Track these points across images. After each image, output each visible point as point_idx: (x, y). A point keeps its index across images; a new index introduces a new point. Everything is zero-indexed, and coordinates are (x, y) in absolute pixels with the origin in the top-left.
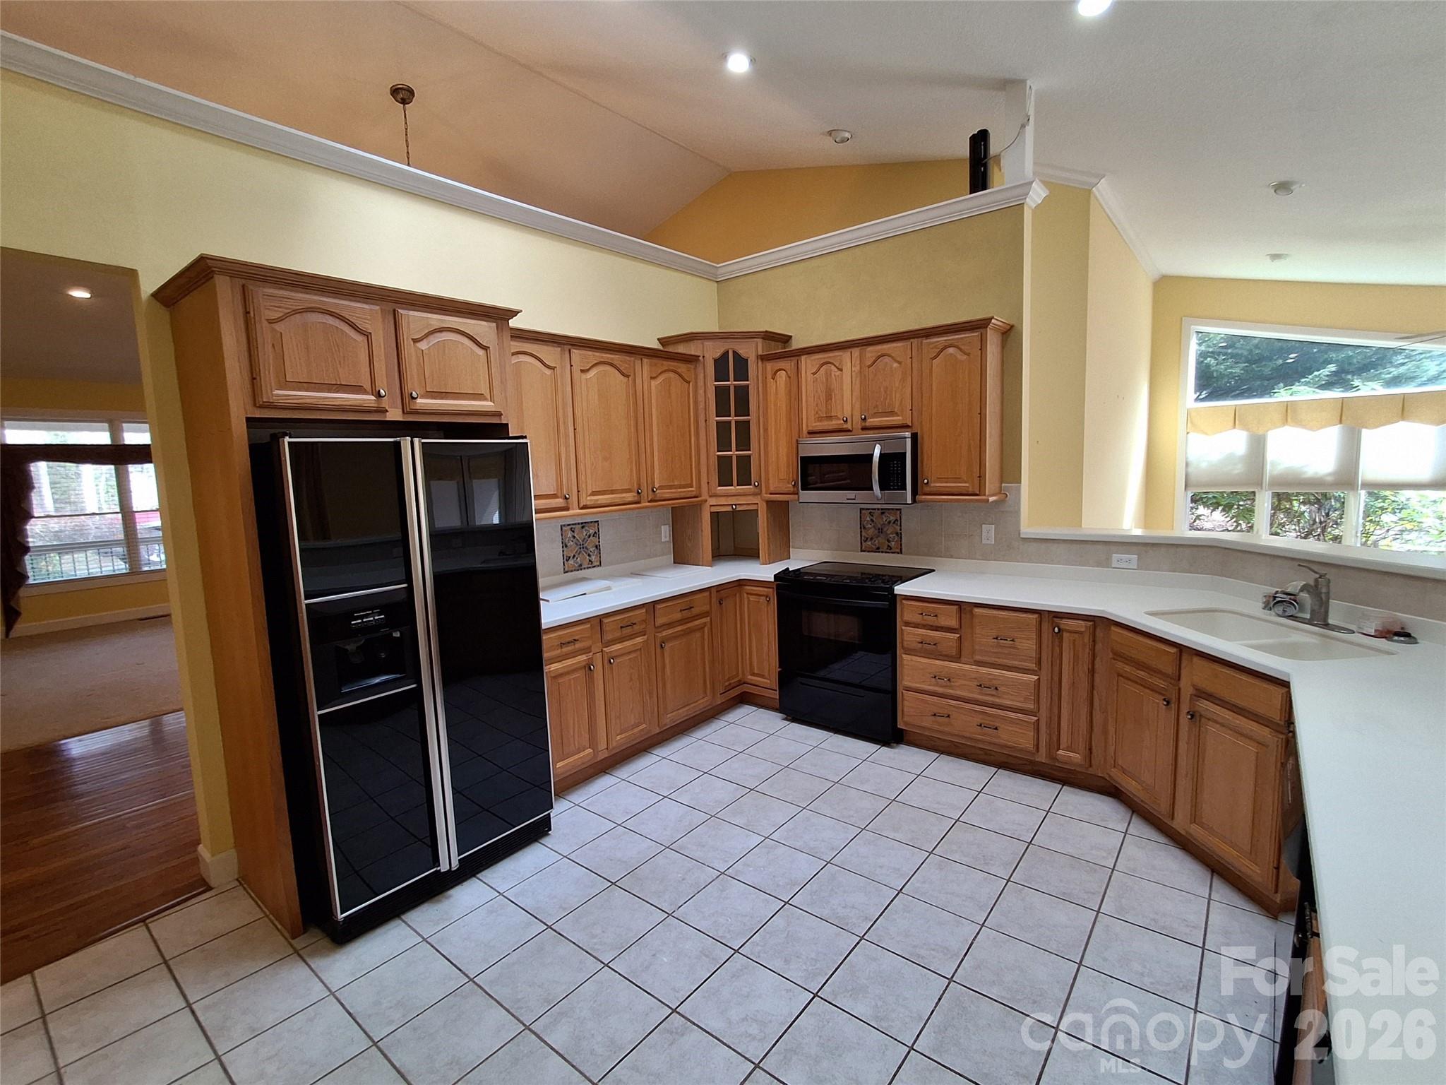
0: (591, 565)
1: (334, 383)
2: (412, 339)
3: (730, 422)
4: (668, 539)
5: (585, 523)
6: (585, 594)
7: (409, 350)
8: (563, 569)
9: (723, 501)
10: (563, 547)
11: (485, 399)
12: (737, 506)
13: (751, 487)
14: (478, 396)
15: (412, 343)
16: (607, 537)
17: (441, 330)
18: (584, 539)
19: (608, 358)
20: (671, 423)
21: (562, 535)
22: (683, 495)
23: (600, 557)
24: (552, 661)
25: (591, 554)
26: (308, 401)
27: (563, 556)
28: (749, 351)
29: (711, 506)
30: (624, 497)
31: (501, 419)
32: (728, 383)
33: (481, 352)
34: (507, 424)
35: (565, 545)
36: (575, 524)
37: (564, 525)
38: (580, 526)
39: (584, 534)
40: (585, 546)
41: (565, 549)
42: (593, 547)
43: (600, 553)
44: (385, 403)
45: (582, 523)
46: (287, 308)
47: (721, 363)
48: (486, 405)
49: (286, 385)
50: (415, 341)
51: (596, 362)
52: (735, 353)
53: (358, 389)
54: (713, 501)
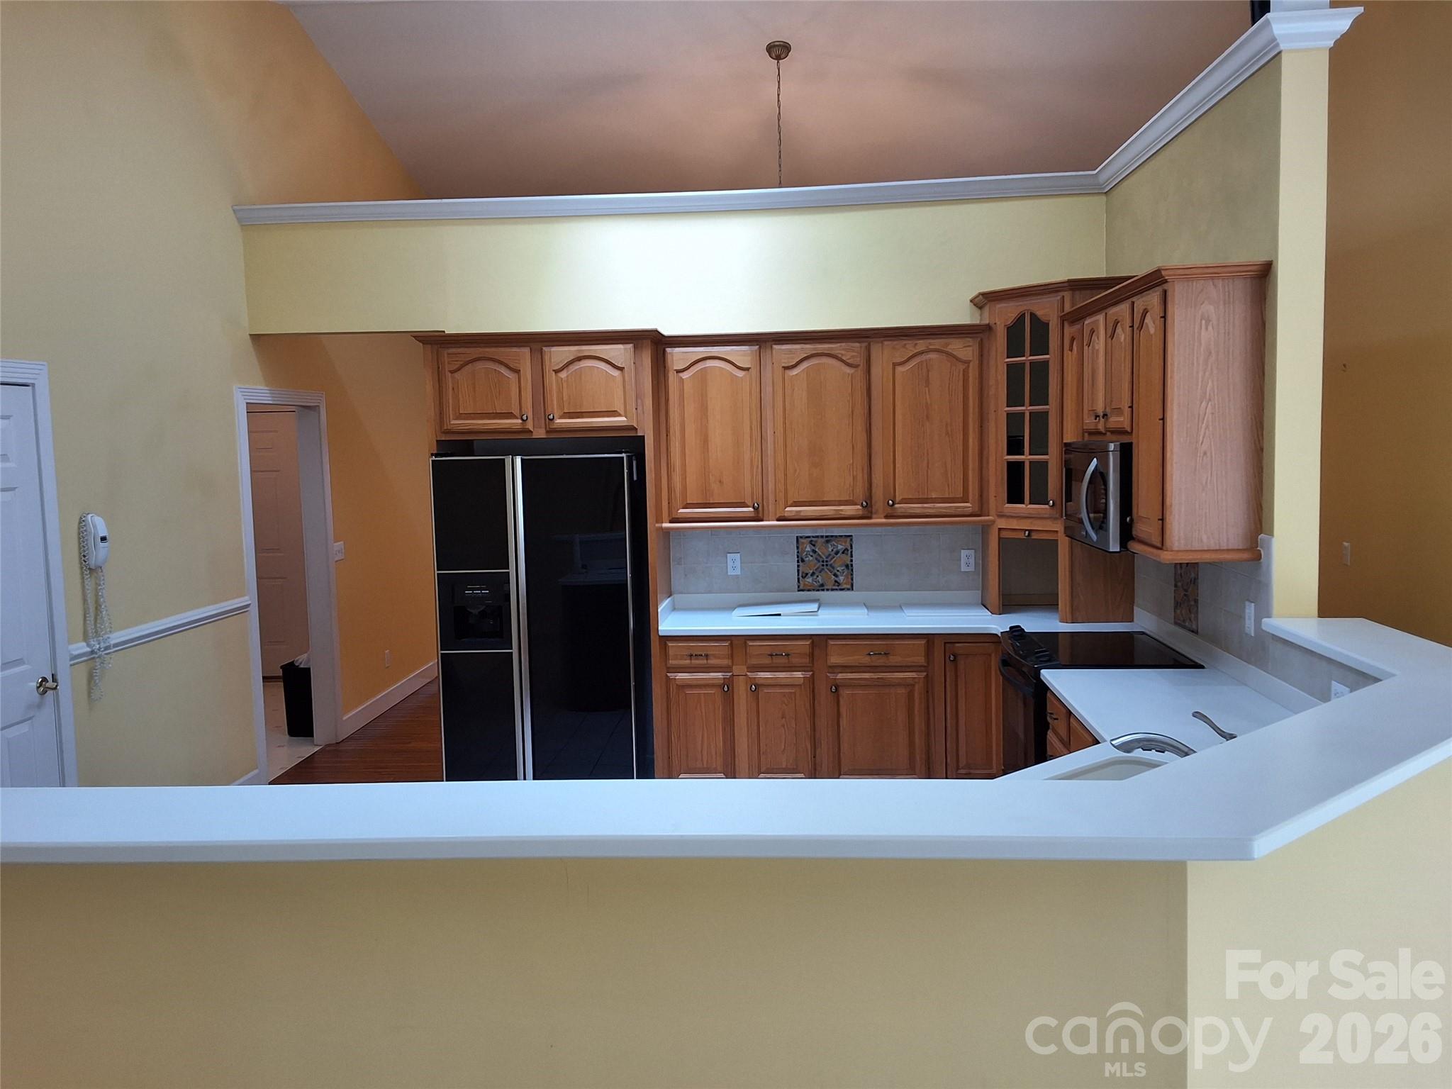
0: (837, 587)
1: (491, 412)
2: (554, 370)
3: (1023, 414)
4: (971, 569)
5: (832, 536)
6: (779, 615)
7: (551, 379)
8: (797, 587)
9: (1014, 524)
10: (798, 562)
11: (620, 415)
12: (1033, 534)
13: (1047, 506)
14: (614, 413)
15: (554, 373)
16: (863, 556)
17: (579, 359)
18: (830, 555)
19: (824, 349)
20: (927, 417)
21: (798, 548)
22: (959, 511)
23: (852, 580)
24: (682, 670)
25: (838, 573)
26: (475, 427)
27: (798, 571)
28: (1047, 309)
29: (1000, 529)
30: (841, 510)
31: (637, 432)
32: (1024, 358)
33: (616, 373)
34: (644, 436)
35: (801, 560)
36: (817, 537)
37: (801, 537)
38: (825, 539)
39: (830, 550)
40: (829, 563)
41: (801, 564)
42: (841, 566)
43: (852, 575)
44: (530, 426)
45: (827, 537)
46: (461, 361)
47: (1014, 332)
48: (620, 420)
49: (460, 416)
50: (556, 372)
51: (806, 355)
52: (1032, 315)
53: (510, 415)
54: (1002, 523)
